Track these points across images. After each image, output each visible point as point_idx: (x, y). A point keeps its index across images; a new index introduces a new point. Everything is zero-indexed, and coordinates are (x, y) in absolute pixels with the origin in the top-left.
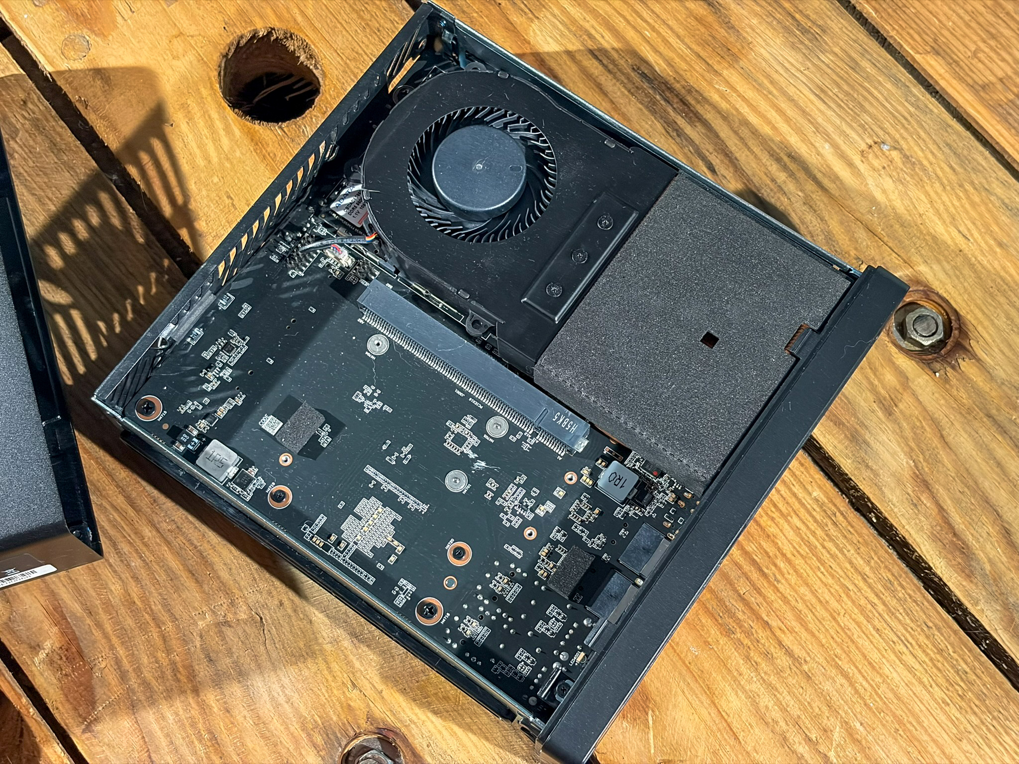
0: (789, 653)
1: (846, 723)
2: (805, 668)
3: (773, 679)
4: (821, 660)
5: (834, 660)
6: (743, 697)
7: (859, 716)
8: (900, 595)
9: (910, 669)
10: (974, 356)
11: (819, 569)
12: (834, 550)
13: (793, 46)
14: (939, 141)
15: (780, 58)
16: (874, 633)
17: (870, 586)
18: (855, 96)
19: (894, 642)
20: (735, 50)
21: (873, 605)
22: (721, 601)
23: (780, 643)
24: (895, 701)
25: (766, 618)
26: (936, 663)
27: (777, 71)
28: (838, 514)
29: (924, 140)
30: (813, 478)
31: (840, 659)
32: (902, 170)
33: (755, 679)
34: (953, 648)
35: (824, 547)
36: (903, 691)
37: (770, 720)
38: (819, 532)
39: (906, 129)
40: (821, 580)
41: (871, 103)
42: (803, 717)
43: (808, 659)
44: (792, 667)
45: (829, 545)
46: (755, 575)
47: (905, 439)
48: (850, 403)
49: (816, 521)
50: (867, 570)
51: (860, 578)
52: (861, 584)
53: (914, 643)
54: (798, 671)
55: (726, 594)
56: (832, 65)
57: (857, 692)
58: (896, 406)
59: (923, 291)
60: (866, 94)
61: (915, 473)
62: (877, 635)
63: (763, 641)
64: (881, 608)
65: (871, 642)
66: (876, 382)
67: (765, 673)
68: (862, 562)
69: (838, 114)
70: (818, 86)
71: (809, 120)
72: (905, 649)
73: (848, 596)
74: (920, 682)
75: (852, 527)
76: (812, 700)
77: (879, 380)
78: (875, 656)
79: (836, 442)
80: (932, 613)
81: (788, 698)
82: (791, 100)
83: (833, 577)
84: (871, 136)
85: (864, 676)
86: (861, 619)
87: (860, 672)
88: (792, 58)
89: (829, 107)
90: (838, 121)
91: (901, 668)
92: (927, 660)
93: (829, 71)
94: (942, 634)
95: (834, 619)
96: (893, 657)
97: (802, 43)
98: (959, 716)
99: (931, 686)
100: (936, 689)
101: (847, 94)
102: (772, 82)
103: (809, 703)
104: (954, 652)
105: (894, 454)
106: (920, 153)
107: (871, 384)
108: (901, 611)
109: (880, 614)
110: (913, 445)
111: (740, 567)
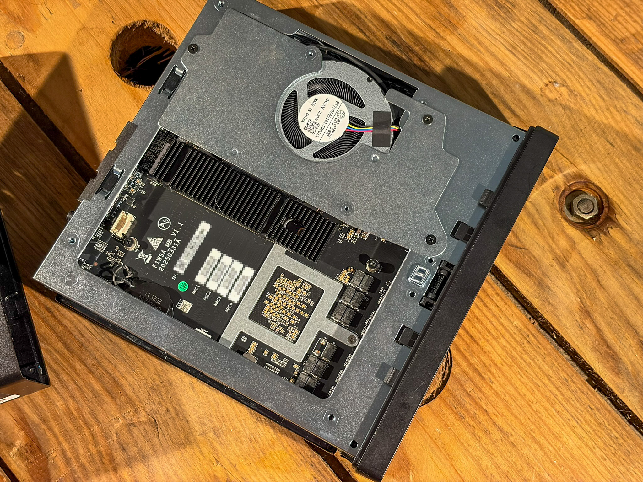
0: (500, 430)
1: (539, 474)
2: (511, 439)
3: (491, 448)
4: (522, 434)
5: (530, 433)
6: (471, 460)
7: (547, 470)
8: (573, 388)
9: (580, 438)
10: (618, 226)
11: (519, 373)
12: (528, 360)
13: (493, 18)
14: (593, 79)
15: (485, 26)
16: (556, 414)
17: (553, 383)
18: (536, 50)
19: (569, 420)
20: (455, 22)
21: (555, 396)
22: (455, 397)
23: (494, 423)
24: (570, 459)
25: (485, 408)
26: (597, 432)
27: (483, 35)
28: (530, 336)
29: (582, 79)
30: (513, 312)
31: (534, 432)
32: (568, 100)
33: (479, 448)
34: (608, 422)
35: (522, 358)
36: (575, 452)
37: (489, 475)
38: (519, 348)
39: (571, 72)
40: (520, 381)
41: (547, 55)
42: (511, 472)
43: (513, 433)
44: (503, 439)
45: (525, 357)
46: (477, 379)
47: (574, 283)
48: (537, 261)
49: (516, 341)
50: (551, 372)
51: (546, 378)
52: (547, 382)
53: (582, 420)
54: (506, 442)
55: (459, 393)
56: (520, 30)
57: (545, 453)
58: (567, 261)
59: (584, 182)
60: (542, 48)
61: (580, 306)
62: (558, 416)
63: (483, 423)
64: (560, 397)
65: (554, 420)
66: (554, 246)
67: (486, 444)
68: (547, 368)
69: (525, 64)
70: (511, 45)
71: (505, 69)
72: (576, 424)
73: (539, 390)
74: (587, 446)
75: (540, 344)
76: (516, 460)
77: (556, 244)
78: (557, 429)
79: (528, 288)
80: (594, 399)
81: (501, 459)
82: (493, 55)
83: (528, 378)
84: (547, 78)
85: (550, 443)
86: (548, 405)
87: (547, 440)
88: (494, 26)
89: (519, 59)
90: (525, 68)
91: (574, 437)
92: (591, 431)
93: (518, 34)
94: (600, 413)
95: (530, 406)
96: (568, 429)
97: (499, 15)
98: (612, 466)
99: (594, 448)
100: (597, 449)
101: (531, 49)
102: (480, 43)
103: (514, 462)
104: (609, 425)
105: (566, 294)
106: (580, 88)
107: (550, 247)
108: (574, 399)
109: (560, 402)
110: (579, 287)
111: (466, 374)
